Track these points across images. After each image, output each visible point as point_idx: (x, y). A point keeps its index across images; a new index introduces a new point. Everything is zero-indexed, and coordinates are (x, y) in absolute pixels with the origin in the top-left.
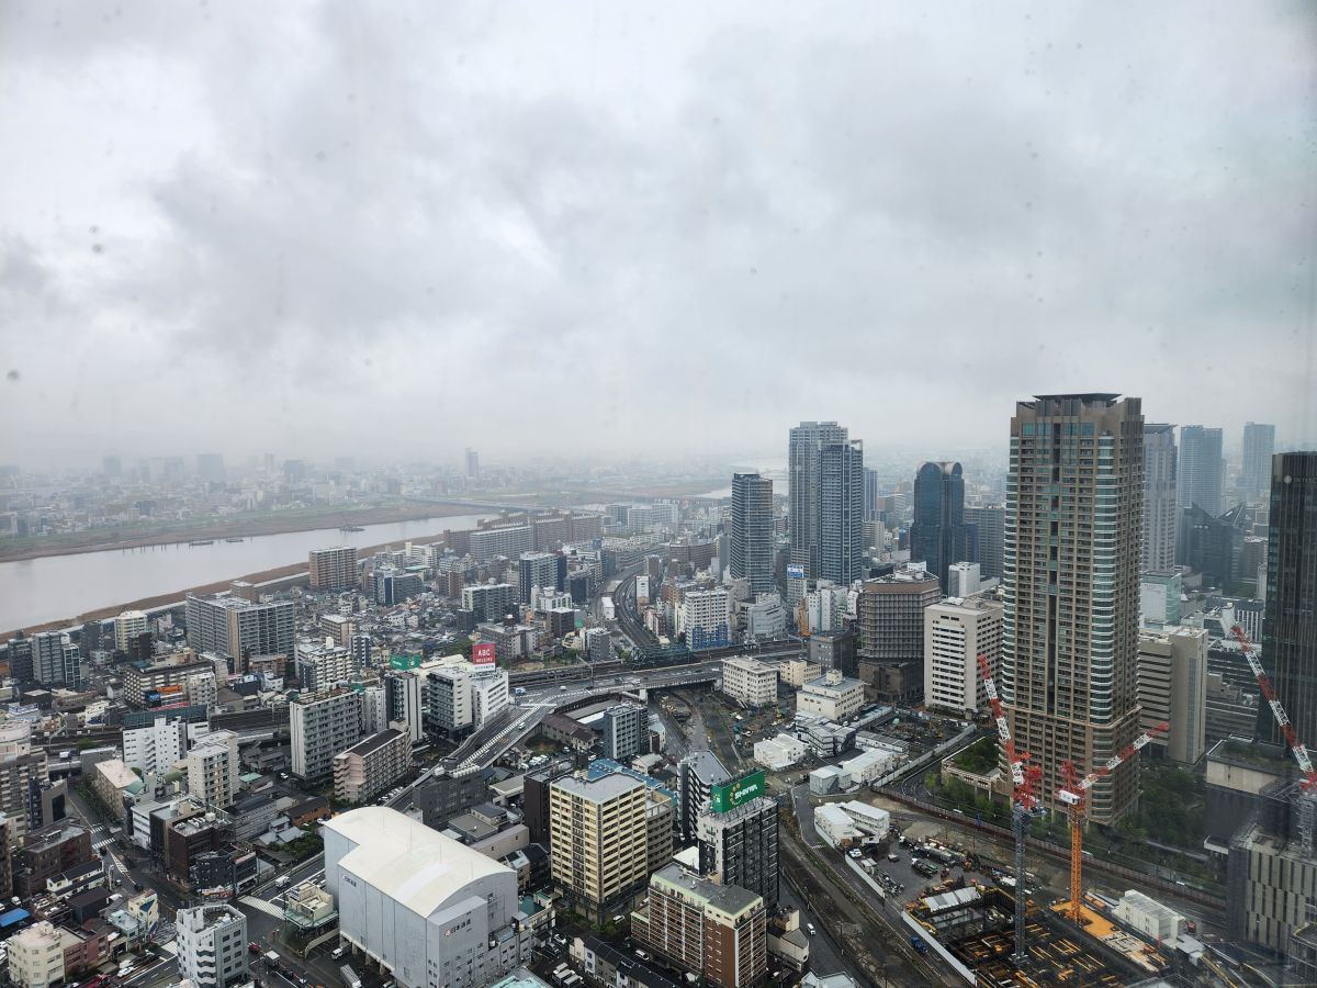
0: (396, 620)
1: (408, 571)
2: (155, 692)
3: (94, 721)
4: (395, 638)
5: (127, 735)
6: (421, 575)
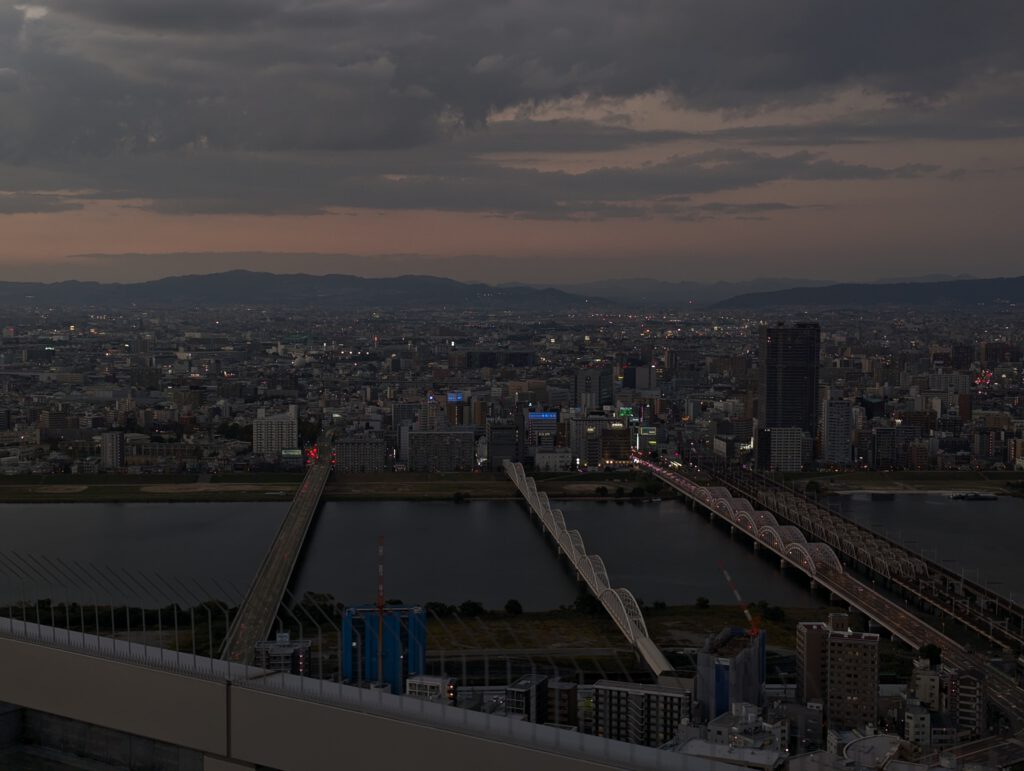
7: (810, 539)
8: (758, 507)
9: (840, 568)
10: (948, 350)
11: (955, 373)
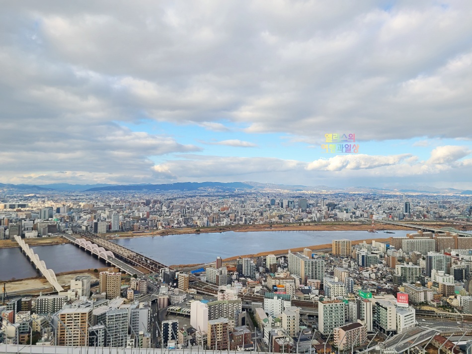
0: (365, 274)
1: (372, 253)
2: (275, 286)
3: (257, 292)
4: (365, 282)
5: (266, 300)
6: (378, 256)
7: (107, 250)
8: (93, 243)
9: (114, 257)
10: (145, 201)
11: (146, 207)
